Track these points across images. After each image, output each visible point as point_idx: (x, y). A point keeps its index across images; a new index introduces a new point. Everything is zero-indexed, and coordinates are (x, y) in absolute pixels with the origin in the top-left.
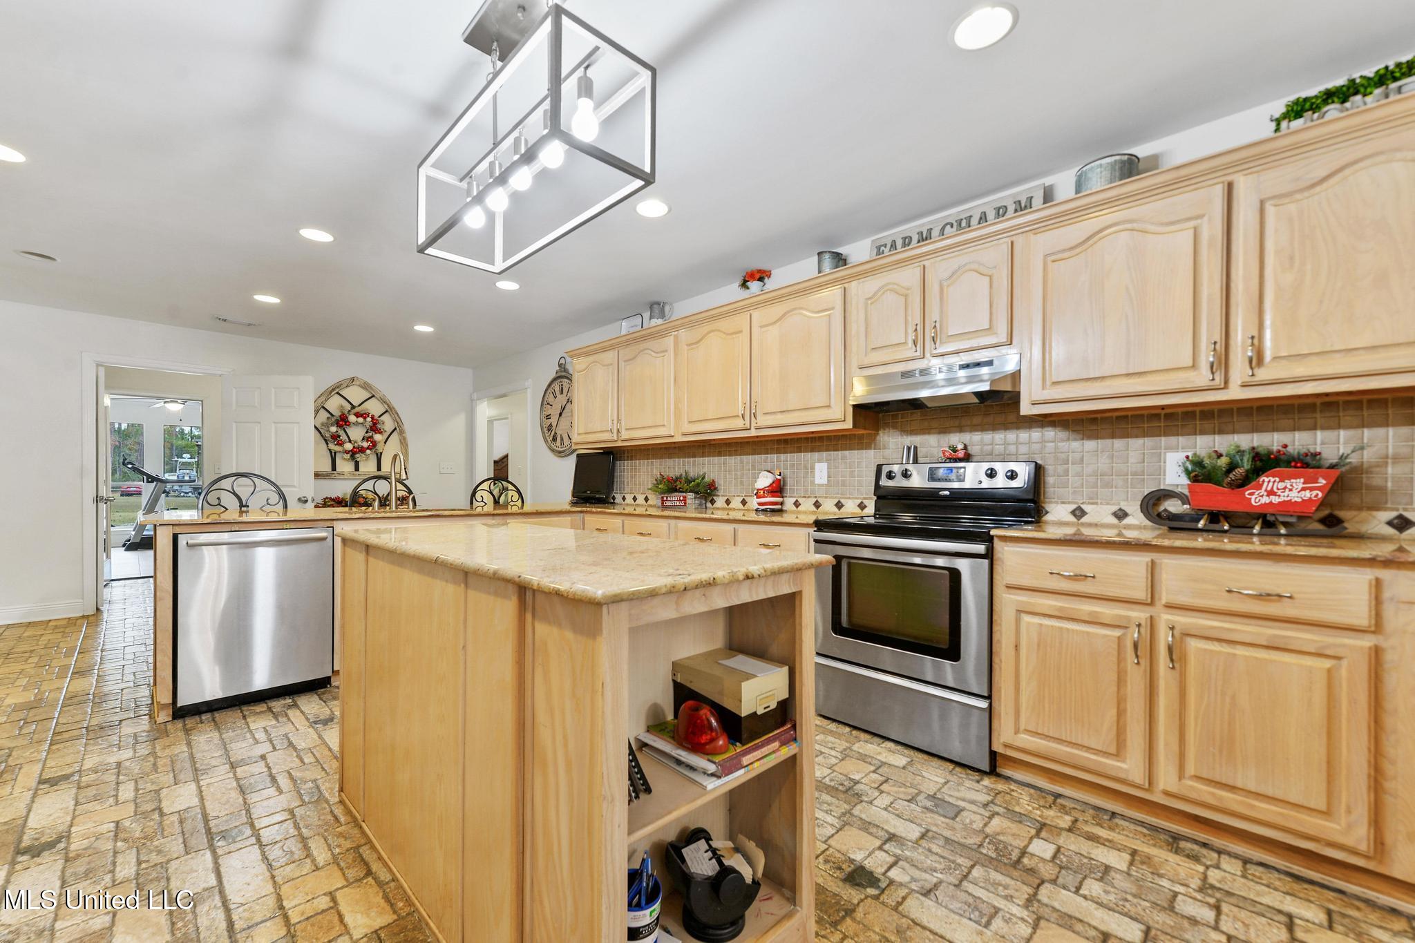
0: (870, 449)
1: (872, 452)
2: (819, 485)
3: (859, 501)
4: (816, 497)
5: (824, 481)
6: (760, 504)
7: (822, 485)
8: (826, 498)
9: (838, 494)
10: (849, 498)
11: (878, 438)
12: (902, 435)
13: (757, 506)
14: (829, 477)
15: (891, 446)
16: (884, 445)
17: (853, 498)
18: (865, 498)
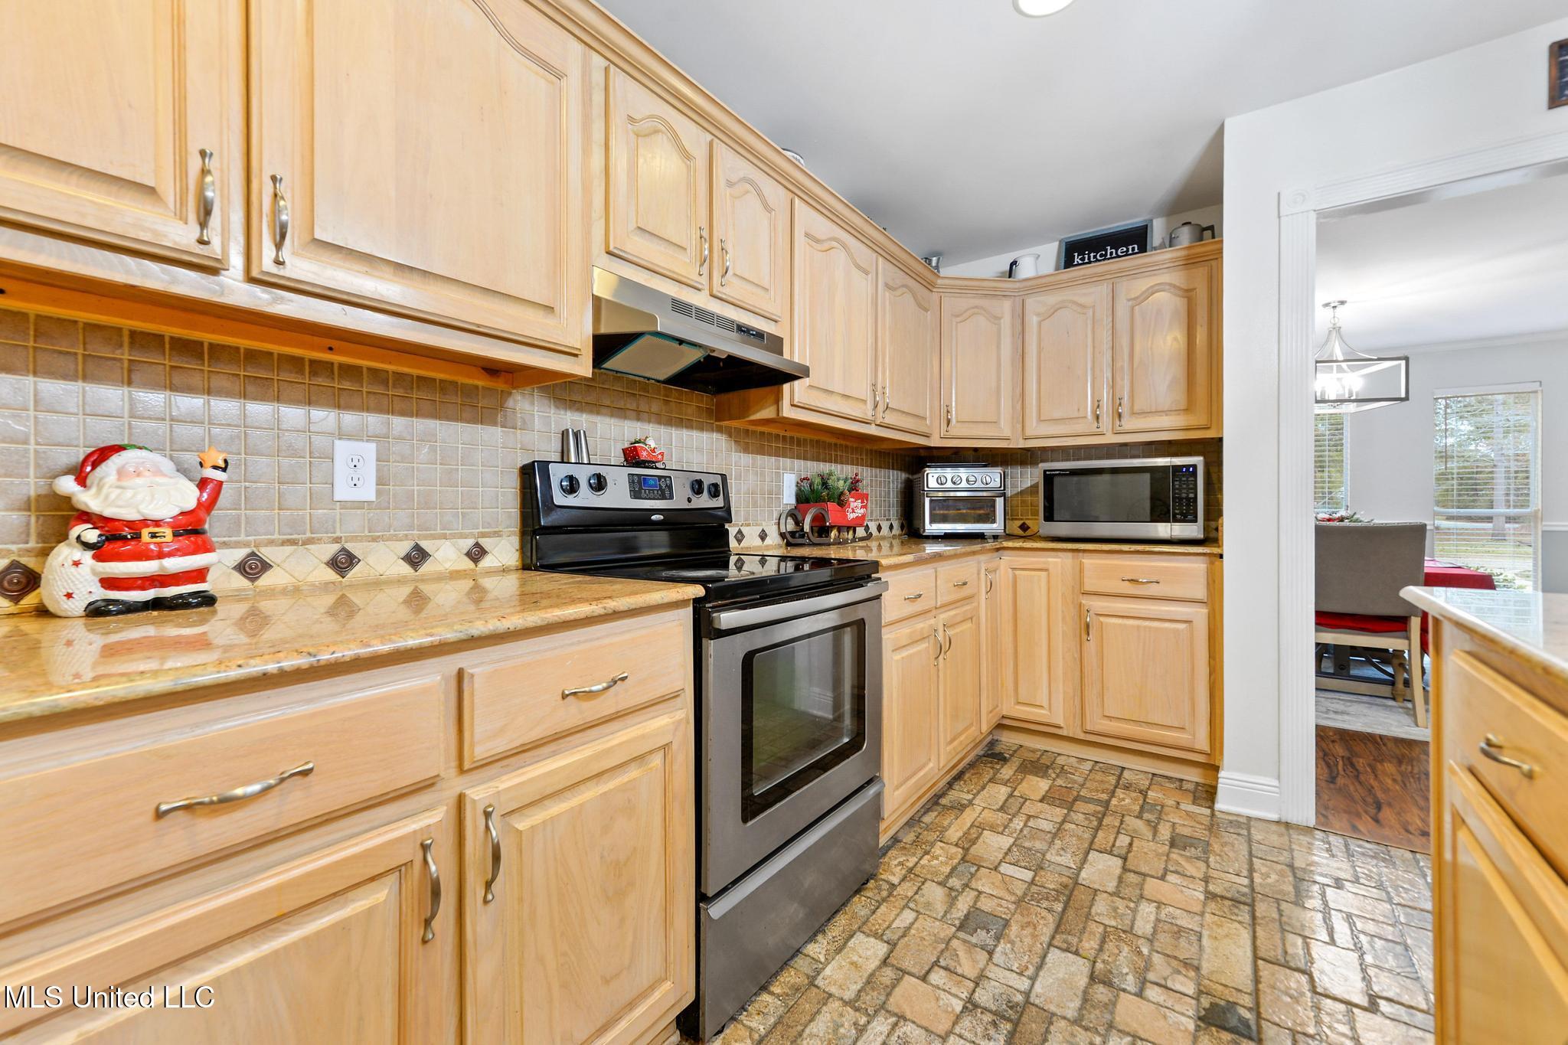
0: (495, 424)
1: (498, 431)
2: (344, 505)
3: (471, 542)
4: (337, 540)
5: (368, 492)
6: (109, 583)
7: (360, 505)
8: (375, 539)
9: (411, 527)
10: (445, 537)
11: (510, 403)
12: (557, 407)
13: (101, 594)
14: (381, 481)
15: (537, 423)
16: (524, 422)
17: (453, 536)
18: (483, 535)
